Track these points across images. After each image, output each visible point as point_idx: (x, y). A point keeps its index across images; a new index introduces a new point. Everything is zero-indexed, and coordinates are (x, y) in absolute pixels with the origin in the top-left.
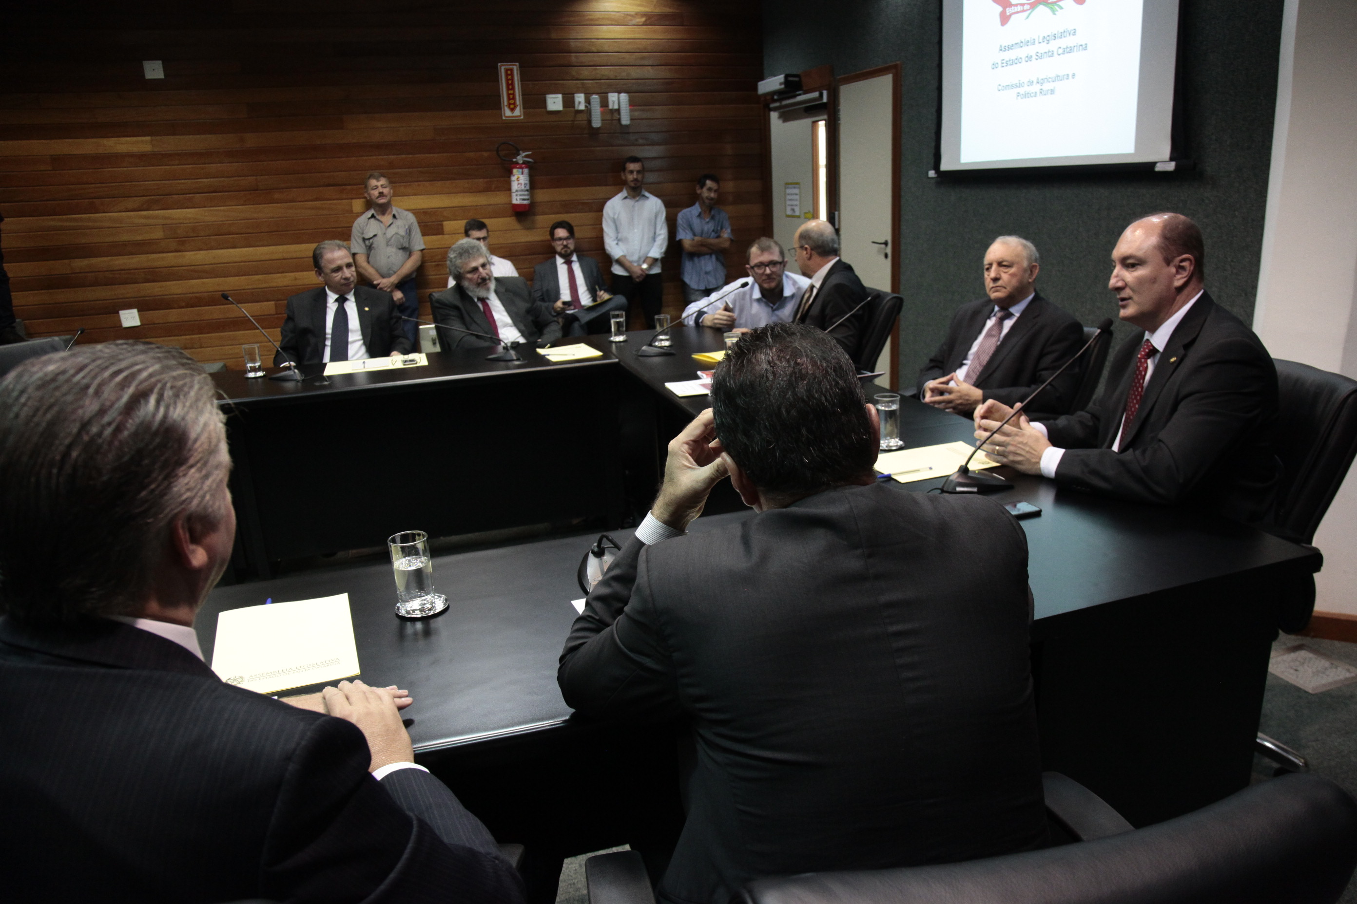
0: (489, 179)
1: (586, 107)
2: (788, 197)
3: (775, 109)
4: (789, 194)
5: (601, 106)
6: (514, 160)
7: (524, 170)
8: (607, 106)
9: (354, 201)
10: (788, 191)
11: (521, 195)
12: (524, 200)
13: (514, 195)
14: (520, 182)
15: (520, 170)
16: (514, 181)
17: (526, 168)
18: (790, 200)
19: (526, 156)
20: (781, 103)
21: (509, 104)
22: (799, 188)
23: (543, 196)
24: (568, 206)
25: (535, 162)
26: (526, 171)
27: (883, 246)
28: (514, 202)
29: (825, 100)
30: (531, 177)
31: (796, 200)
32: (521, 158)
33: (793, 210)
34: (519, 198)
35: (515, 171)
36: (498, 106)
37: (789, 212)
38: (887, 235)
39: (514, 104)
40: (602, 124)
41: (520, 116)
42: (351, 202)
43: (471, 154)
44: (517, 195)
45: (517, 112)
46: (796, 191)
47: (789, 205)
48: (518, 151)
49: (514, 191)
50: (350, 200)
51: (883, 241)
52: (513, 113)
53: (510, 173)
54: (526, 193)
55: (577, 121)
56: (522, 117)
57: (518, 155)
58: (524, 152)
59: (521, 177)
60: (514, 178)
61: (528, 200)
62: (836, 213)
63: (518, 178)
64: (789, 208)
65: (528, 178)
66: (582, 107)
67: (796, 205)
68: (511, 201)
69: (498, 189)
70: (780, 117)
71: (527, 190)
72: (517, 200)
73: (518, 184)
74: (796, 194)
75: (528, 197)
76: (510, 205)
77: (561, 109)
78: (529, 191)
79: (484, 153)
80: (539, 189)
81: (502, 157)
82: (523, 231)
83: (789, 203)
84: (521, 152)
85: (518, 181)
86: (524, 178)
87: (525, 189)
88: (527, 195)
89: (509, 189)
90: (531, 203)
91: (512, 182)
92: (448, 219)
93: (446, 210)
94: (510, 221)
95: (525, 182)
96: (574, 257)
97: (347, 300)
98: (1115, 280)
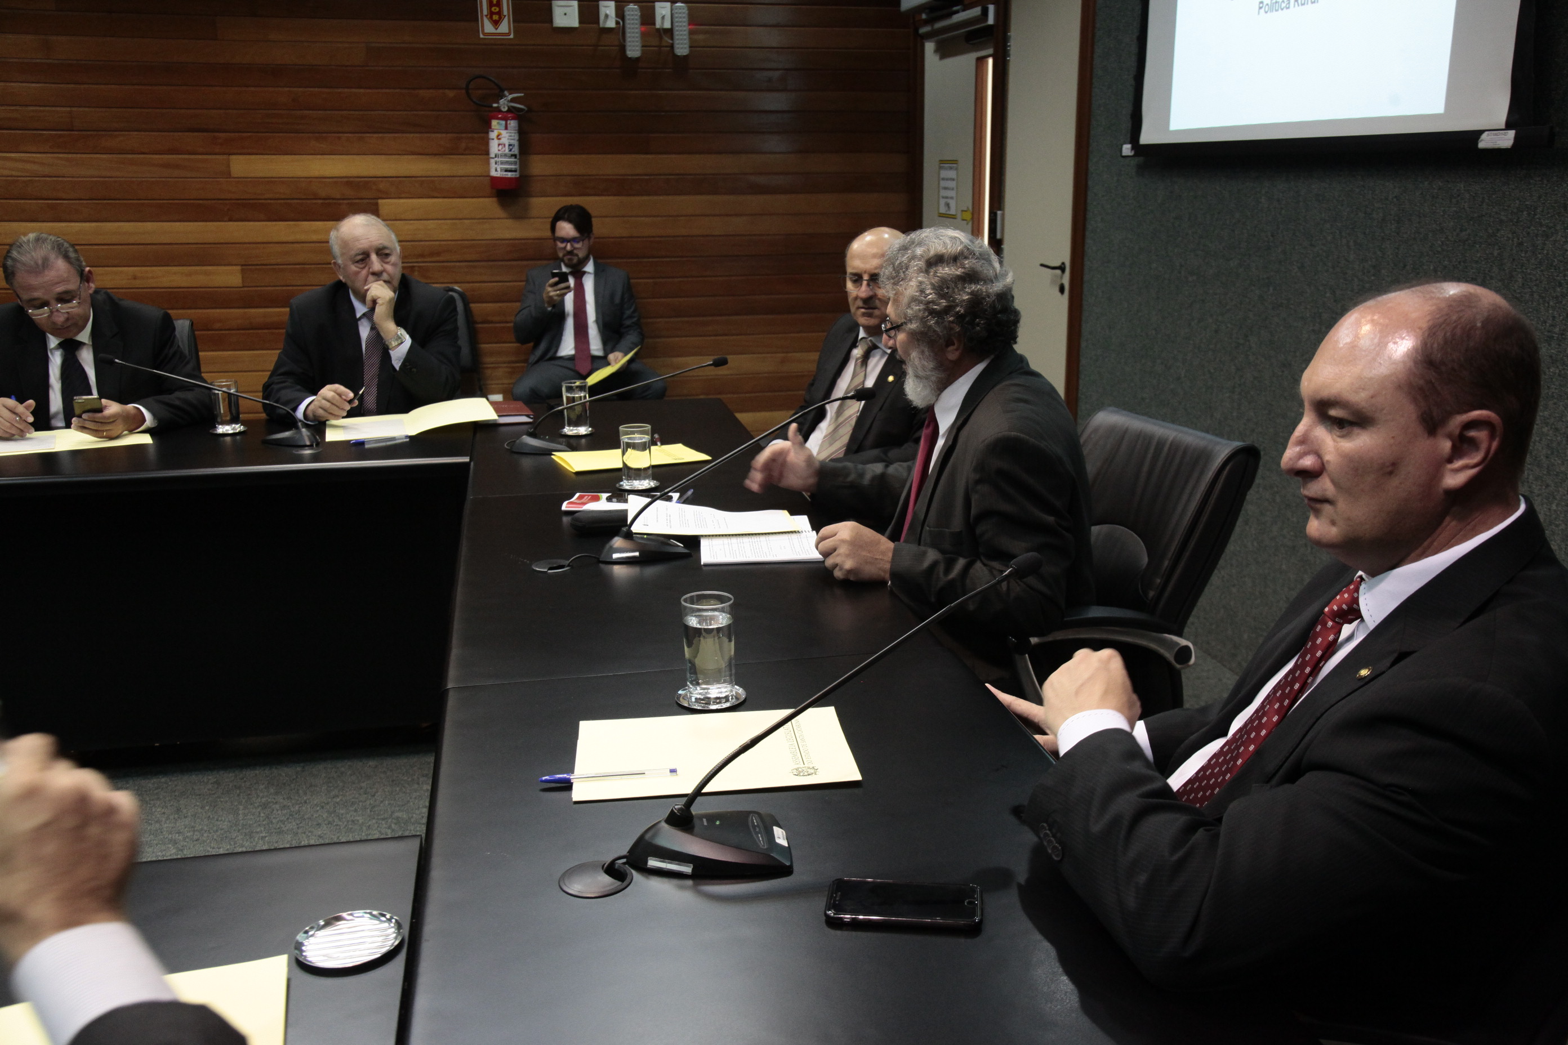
0: (455, 135)
1: (617, 23)
2: (943, 184)
3: (928, 36)
4: (943, 179)
5: (643, 23)
6: (495, 105)
7: (509, 122)
8: (654, 24)
9: (232, 157)
10: (944, 174)
11: (502, 163)
12: (506, 171)
13: (493, 166)
14: (501, 141)
15: (503, 122)
16: (493, 139)
17: (513, 119)
18: (946, 188)
19: (513, 100)
20: (932, 26)
21: (491, 14)
22: (957, 169)
23: (541, 166)
24: (582, 185)
25: (530, 110)
26: (513, 124)
27: (1058, 272)
28: (493, 173)
29: (991, 21)
30: (522, 133)
31: (953, 189)
32: (506, 102)
33: (948, 205)
34: (498, 167)
35: (494, 123)
36: (473, 16)
37: (943, 210)
38: (1063, 254)
39: (500, 13)
40: (643, 52)
41: (509, 34)
42: (229, 160)
43: (425, 93)
44: (496, 163)
45: (504, 27)
46: (952, 174)
47: (943, 197)
48: (502, 90)
49: (494, 156)
50: (225, 157)
51: (1058, 264)
52: (496, 29)
53: (487, 127)
54: (513, 159)
55: (602, 46)
56: (512, 36)
57: (502, 96)
58: (510, 94)
59: (504, 133)
60: (493, 135)
61: (515, 171)
62: (999, 213)
63: (498, 136)
64: (942, 202)
65: (517, 137)
66: (611, 24)
67: (952, 198)
68: (489, 171)
69: (468, 151)
70: (936, 51)
71: (515, 156)
72: (496, 170)
73: (499, 145)
74: (953, 180)
75: (517, 167)
76: (489, 178)
77: (575, 24)
78: (518, 157)
79: (447, 91)
80: (535, 154)
81: (475, 100)
82: (509, 222)
83: (943, 193)
84: (506, 93)
85: (499, 139)
86: (511, 136)
87: (512, 153)
88: (515, 163)
89: (487, 153)
90: (521, 176)
91: (491, 141)
92: (387, 196)
93: (382, 181)
94: (490, 205)
95: (512, 142)
96: (590, 267)
97: (80, 345)
98: (1298, 449)
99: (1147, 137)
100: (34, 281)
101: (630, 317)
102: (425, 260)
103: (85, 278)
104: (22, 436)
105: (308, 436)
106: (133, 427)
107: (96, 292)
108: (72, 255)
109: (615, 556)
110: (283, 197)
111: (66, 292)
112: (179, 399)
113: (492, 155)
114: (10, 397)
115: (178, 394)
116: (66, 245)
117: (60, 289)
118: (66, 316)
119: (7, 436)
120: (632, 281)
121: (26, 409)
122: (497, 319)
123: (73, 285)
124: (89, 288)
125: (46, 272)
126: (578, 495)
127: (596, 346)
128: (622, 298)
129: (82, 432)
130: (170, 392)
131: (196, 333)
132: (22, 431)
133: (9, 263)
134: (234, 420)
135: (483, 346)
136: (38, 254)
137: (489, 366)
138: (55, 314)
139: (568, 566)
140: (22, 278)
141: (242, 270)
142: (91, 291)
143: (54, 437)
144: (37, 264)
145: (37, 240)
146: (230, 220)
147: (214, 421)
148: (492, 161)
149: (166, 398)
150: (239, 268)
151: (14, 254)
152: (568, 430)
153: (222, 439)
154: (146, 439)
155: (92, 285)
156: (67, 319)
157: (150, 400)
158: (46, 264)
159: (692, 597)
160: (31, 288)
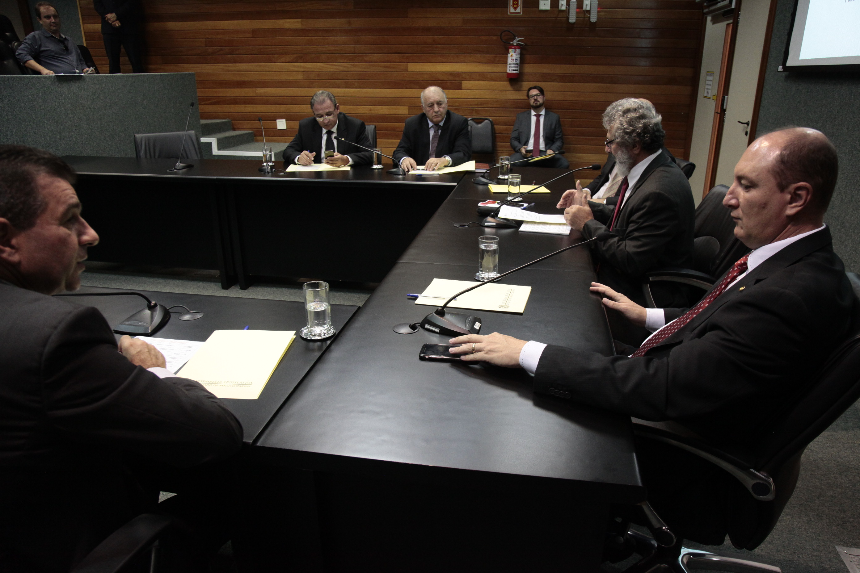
0: (494, 55)
1: (566, 8)
2: (707, 82)
3: (709, 13)
4: (707, 80)
5: (578, 8)
6: (511, 43)
7: (516, 50)
8: (582, 8)
9: (409, 63)
10: (708, 78)
11: (512, 67)
12: (514, 70)
13: (508, 68)
14: (512, 58)
15: (514, 50)
17: (518, 48)
18: (708, 85)
19: (519, 41)
20: (709, 9)
21: (514, 4)
22: (713, 76)
23: (529, 68)
24: (545, 78)
25: (526, 45)
26: (518, 51)
27: (746, 125)
28: (508, 71)
29: (733, 6)
30: (522, 55)
31: (710, 85)
32: (516, 42)
33: (708, 92)
34: (510, 69)
35: (510, 50)
36: (505, 5)
37: (705, 94)
38: (749, 117)
39: (517, 4)
40: (577, 20)
41: (520, 13)
42: (408, 64)
43: (484, 38)
44: (510, 67)
45: (519, 10)
46: (711, 78)
47: (706, 89)
48: (515, 36)
49: (509, 64)
50: (407, 63)
51: (746, 121)
52: (515, 11)
53: (507, 52)
55: (558, 18)
56: (521, 14)
57: (515, 39)
58: (518, 38)
59: (514, 54)
60: (509, 55)
61: (517, 71)
62: (726, 96)
63: (511, 56)
64: (706, 91)
65: (519, 56)
66: (564, 8)
67: (710, 89)
68: (507, 70)
69: (499, 62)
70: (711, 21)
71: (517, 64)
72: (509, 70)
74: (711, 81)
75: (518, 69)
76: (506, 74)
77: (549, 8)
78: (519, 65)
79: (493, 37)
80: (527, 64)
81: (503, 40)
82: (513, 92)
83: (707, 87)
84: (516, 38)
85: (512, 57)
86: (516, 56)
87: (516, 63)
88: (517, 67)
89: (507, 63)
90: (520, 73)
91: (509, 58)
92: (465, 80)
93: (465, 74)
94: (506, 84)
95: (517, 58)
96: (543, 112)
97: (333, 133)
98: (730, 196)
99: (790, 63)
100: (319, 107)
101: (559, 135)
102: (478, 106)
103: (336, 107)
104: (310, 165)
105: (402, 171)
106: (345, 164)
107: (340, 113)
108: (333, 99)
109: (486, 224)
110: (426, 79)
111: (329, 112)
112: (362, 154)
113: (508, 64)
114: (307, 151)
115: (363, 153)
116: (331, 95)
117: (327, 111)
118: (328, 120)
119: (305, 164)
120: (561, 119)
121: (312, 155)
122: (504, 132)
123: (332, 109)
124: (337, 111)
125: (324, 104)
126: (488, 201)
127: (542, 146)
128: (555, 127)
129: (327, 164)
130: (360, 152)
131: (377, 132)
132: (310, 163)
133: (313, 101)
134: (379, 163)
135: (497, 143)
136: (321, 98)
137: (500, 152)
138: (325, 120)
139: (467, 226)
140: (317, 106)
141: (409, 108)
142: (338, 113)
143: (320, 166)
144: (321, 101)
145: (322, 93)
146: (406, 88)
147: (372, 164)
148: (508, 66)
149: (359, 154)
150: (408, 107)
151: (315, 98)
152: (501, 177)
153: (374, 170)
154: (348, 168)
155: (339, 111)
156: (329, 122)
157: (352, 154)
158: (323, 101)
159: (484, 237)
160: (318, 110)
